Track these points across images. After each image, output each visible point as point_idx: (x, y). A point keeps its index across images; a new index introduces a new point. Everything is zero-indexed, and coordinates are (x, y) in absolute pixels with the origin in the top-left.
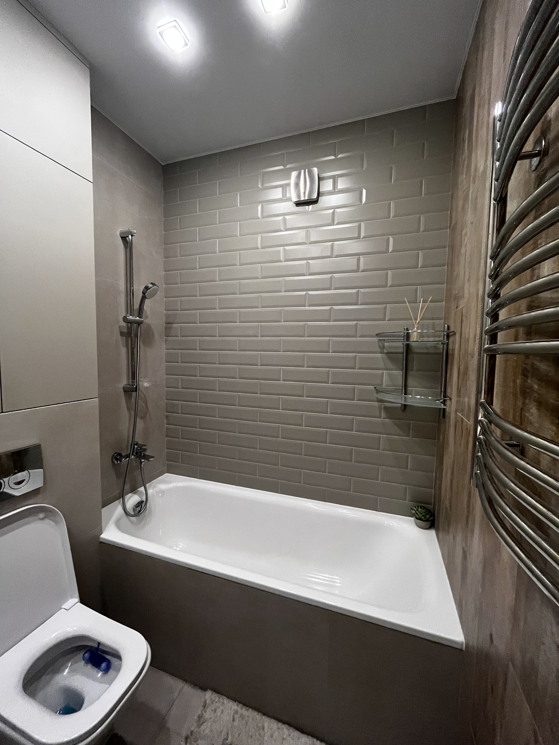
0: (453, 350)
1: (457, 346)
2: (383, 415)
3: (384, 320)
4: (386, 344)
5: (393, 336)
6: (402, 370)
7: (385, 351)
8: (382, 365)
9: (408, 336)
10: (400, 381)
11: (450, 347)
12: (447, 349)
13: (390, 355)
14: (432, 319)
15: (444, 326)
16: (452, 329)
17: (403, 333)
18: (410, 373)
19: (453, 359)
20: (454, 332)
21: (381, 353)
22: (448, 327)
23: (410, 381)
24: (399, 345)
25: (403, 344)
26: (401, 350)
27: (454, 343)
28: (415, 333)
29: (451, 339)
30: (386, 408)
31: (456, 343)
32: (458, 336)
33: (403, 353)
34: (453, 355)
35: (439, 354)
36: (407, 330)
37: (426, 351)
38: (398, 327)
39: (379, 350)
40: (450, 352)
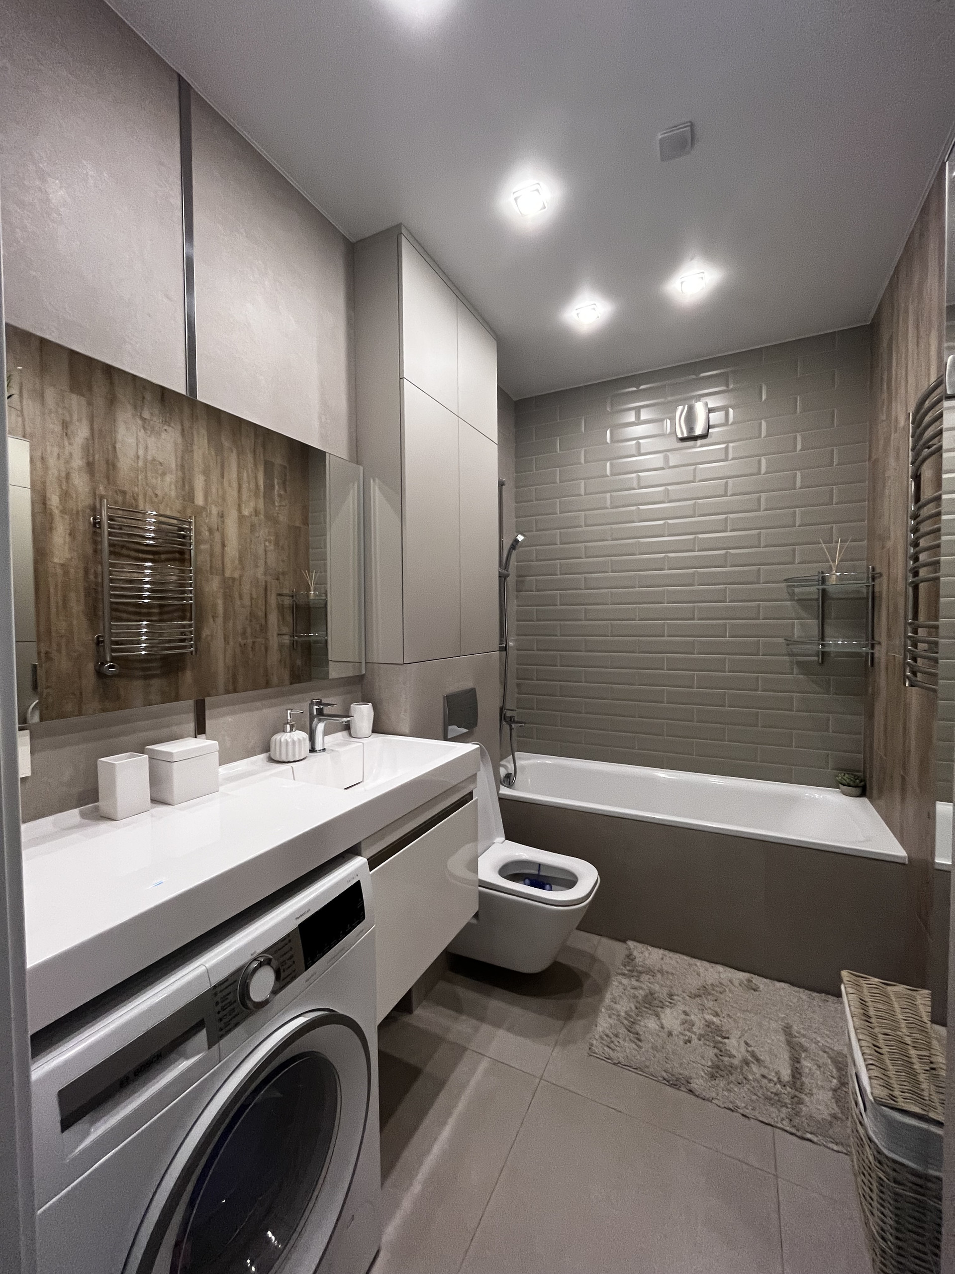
0: (880, 592)
1: (885, 587)
2: (795, 670)
3: (793, 563)
4: (797, 590)
5: (804, 581)
6: (818, 618)
7: (796, 598)
8: (793, 615)
9: (823, 580)
10: (815, 632)
11: (877, 589)
12: (873, 593)
13: (802, 602)
14: (852, 560)
15: (869, 568)
16: (878, 570)
17: (816, 578)
18: (827, 621)
19: (881, 600)
20: (880, 573)
21: (791, 600)
22: (873, 569)
23: (828, 630)
24: (813, 591)
25: (818, 589)
26: (816, 597)
27: (881, 584)
28: (834, 576)
29: (877, 581)
30: (799, 663)
31: (882, 586)
32: (885, 578)
33: (818, 599)
34: (881, 596)
35: (863, 599)
36: (823, 573)
37: (846, 596)
38: (811, 570)
39: (787, 597)
40: (877, 595)
